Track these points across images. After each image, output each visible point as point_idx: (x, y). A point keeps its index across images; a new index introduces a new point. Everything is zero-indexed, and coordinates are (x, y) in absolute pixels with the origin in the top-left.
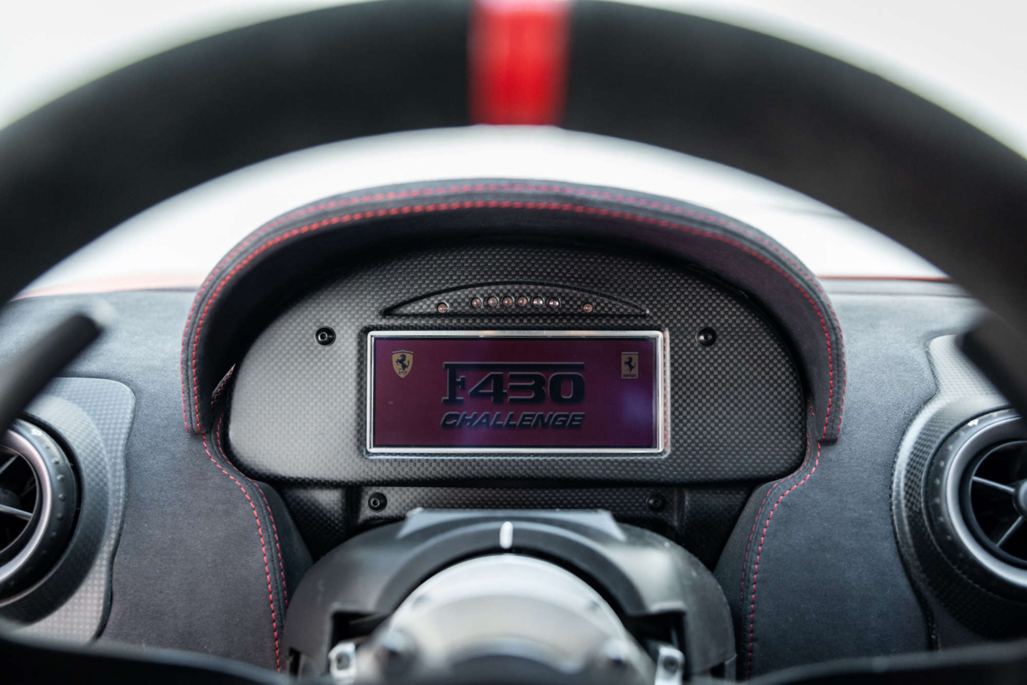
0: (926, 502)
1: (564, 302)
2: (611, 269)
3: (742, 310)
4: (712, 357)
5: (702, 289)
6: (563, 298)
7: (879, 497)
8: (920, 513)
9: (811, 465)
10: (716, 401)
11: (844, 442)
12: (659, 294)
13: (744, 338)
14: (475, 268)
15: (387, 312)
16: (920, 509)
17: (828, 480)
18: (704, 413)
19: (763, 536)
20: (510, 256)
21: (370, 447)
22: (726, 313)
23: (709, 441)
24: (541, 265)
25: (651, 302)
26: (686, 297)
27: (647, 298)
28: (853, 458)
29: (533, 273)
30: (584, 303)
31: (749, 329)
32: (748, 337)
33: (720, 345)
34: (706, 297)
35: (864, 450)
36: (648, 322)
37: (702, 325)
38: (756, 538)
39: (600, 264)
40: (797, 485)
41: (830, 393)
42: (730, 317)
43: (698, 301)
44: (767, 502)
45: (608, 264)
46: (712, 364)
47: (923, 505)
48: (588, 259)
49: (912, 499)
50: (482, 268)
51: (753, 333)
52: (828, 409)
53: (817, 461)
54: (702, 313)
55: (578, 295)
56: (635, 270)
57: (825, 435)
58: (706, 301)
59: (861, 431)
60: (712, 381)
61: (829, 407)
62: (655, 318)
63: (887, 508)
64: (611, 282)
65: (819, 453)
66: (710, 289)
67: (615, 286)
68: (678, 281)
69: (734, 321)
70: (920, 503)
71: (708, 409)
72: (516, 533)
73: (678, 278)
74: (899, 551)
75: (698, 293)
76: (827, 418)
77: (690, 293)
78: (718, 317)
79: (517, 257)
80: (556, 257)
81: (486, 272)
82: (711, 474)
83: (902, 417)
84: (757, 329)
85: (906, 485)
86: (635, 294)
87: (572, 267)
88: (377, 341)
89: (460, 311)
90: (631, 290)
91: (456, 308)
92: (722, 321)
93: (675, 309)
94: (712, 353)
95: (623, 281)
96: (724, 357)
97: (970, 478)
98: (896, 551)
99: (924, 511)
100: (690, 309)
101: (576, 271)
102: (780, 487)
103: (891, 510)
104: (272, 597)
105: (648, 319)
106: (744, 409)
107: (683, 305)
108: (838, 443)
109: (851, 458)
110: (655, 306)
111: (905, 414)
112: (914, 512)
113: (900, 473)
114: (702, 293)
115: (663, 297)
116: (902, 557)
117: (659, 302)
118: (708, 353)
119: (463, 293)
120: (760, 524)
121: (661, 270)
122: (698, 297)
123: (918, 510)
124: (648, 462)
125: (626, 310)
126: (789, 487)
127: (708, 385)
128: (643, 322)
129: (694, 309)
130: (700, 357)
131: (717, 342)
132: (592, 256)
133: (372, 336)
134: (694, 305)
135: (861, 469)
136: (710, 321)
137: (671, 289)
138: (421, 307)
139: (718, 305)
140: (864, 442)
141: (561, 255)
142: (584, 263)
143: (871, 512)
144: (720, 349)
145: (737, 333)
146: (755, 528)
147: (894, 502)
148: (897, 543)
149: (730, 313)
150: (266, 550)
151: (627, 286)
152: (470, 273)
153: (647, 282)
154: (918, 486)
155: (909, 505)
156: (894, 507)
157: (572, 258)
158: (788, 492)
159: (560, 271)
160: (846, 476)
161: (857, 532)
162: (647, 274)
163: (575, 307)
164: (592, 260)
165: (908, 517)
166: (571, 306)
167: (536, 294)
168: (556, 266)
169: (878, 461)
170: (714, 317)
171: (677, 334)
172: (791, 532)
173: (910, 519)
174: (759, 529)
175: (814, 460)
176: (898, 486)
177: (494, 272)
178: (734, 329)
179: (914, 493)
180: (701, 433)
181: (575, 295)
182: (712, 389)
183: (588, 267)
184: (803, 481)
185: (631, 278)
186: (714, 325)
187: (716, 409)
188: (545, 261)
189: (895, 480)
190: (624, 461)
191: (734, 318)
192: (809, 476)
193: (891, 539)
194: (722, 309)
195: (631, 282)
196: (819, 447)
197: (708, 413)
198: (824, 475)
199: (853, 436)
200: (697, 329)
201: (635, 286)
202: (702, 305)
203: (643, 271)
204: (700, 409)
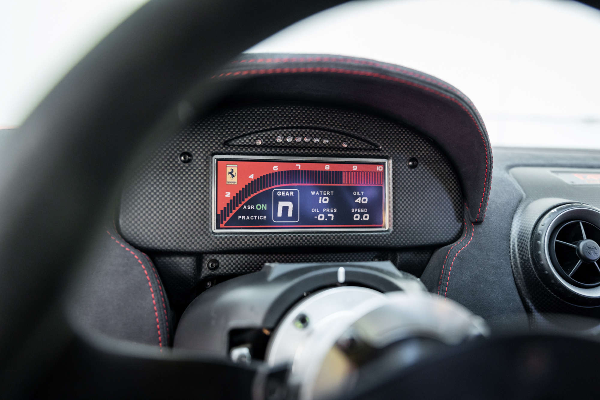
0: (532, 254)
1: (331, 141)
2: (361, 121)
3: (432, 148)
4: (415, 174)
5: (410, 135)
6: (331, 138)
7: (505, 253)
8: (528, 260)
9: (469, 235)
10: (418, 200)
11: (486, 223)
12: (387, 137)
13: (432, 164)
14: (280, 117)
15: (226, 143)
16: (528, 258)
17: (480, 244)
18: (411, 207)
19: (449, 276)
20: (301, 111)
21: (215, 230)
22: (423, 149)
23: (414, 223)
24: (320, 117)
25: (383, 142)
26: (402, 139)
27: (380, 139)
28: (491, 232)
29: (316, 122)
30: (343, 142)
31: (435, 159)
32: (435, 164)
33: (420, 168)
34: (412, 140)
35: (496, 227)
36: (381, 153)
37: (410, 156)
38: (444, 277)
39: (354, 118)
40: (464, 247)
41: (483, 195)
42: (425, 152)
43: (408, 142)
44: (449, 257)
45: (358, 118)
46: (415, 179)
47: (530, 256)
48: (347, 115)
49: (522, 253)
50: (285, 117)
51: (437, 161)
52: (481, 204)
53: (473, 233)
54: (410, 149)
55: (340, 137)
56: (374, 123)
57: (477, 219)
58: (412, 142)
59: (493, 217)
60: (415, 188)
61: (482, 202)
62: (385, 151)
63: (509, 259)
64: (360, 129)
65: (473, 229)
66: (414, 135)
67: (363, 131)
68: (398, 130)
69: (427, 154)
70: (528, 255)
71: (413, 205)
72: (347, 273)
73: (397, 128)
74: (515, 282)
75: (408, 137)
76: (479, 209)
77: (404, 137)
78: (419, 152)
79: (306, 111)
80: (329, 113)
81: (287, 120)
82: (415, 242)
83: (511, 209)
84: (439, 159)
85: (518, 245)
86: (374, 137)
87: (338, 119)
88: (219, 162)
89: (269, 144)
90: (372, 134)
91: (267, 142)
92: (421, 154)
93: (396, 146)
94: (415, 173)
95: (367, 129)
96: (422, 175)
97: (554, 240)
98: (514, 282)
99: (530, 259)
100: (404, 146)
101: (341, 122)
102: (455, 248)
103: (510, 259)
104: (160, 327)
105: (381, 151)
106: (432, 205)
107: (400, 144)
108: (483, 223)
109: (490, 232)
110: (385, 144)
111: (512, 208)
112: (524, 260)
113: (514, 239)
114: (410, 138)
115: (389, 139)
116: (517, 285)
117: (387, 142)
118: (413, 172)
119: (271, 133)
120: (446, 269)
121: (388, 123)
122: (408, 140)
123: (527, 259)
124: (381, 236)
125: (366, 146)
126: (460, 248)
127: (413, 191)
128: (379, 153)
129: (406, 147)
130: (409, 175)
131: (418, 166)
132: (349, 113)
133: (215, 158)
134: (406, 144)
135: (495, 237)
136: (415, 154)
137: (393, 134)
138: (245, 141)
139: (419, 144)
140: (495, 223)
141: (331, 111)
142: (345, 117)
143: (502, 261)
144: (420, 170)
145: (429, 161)
146: (443, 272)
147: (512, 255)
148: (514, 278)
149: (425, 150)
150: (155, 296)
151: (369, 132)
152: (278, 120)
153: (380, 130)
154: (526, 246)
155: (521, 256)
156: (512, 258)
157: (338, 114)
158: (460, 251)
159: (331, 121)
160: (489, 241)
161: (496, 272)
162: (380, 125)
163: (338, 144)
164: (349, 115)
165: (521, 263)
166: (336, 143)
167: (315, 135)
168: (329, 118)
169: (503, 233)
170: (417, 151)
171: (397, 161)
172: (463, 273)
173: (522, 264)
174: (446, 272)
175: (471, 233)
176: (514, 246)
177: (292, 120)
178: (427, 159)
179: (524, 250)
180: (410, 219)
181: (338, 136)
182: (415, 193)
183: (347, 120)
184: (467, 245)
185: (372, 127)
186: (417, 156)
187: (418, 205)
188: (322, 115)
189: (511, 243)
190: (367, 235)
191: (427, 152)
192: (469, 242)
193: (512, 275)
194: (421, 147)
195: (372, 129)
196: (473, 226)
197: (413, 207)
198: (477, 241)
199: (490, 220)
200: (408, 158)
201: (374, 132)
202: (410, 144)
203: (378, 123)
204: (409, 205)
